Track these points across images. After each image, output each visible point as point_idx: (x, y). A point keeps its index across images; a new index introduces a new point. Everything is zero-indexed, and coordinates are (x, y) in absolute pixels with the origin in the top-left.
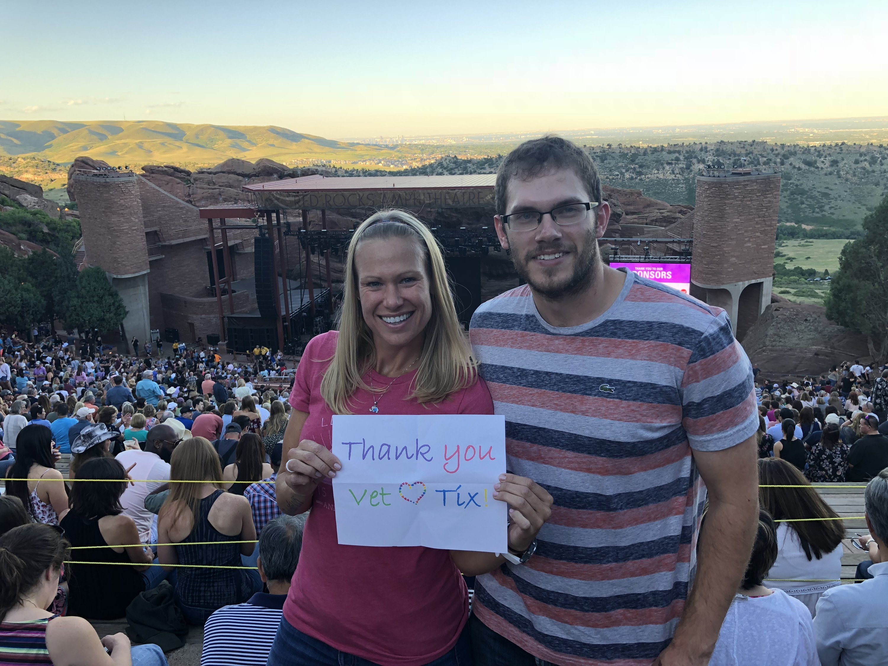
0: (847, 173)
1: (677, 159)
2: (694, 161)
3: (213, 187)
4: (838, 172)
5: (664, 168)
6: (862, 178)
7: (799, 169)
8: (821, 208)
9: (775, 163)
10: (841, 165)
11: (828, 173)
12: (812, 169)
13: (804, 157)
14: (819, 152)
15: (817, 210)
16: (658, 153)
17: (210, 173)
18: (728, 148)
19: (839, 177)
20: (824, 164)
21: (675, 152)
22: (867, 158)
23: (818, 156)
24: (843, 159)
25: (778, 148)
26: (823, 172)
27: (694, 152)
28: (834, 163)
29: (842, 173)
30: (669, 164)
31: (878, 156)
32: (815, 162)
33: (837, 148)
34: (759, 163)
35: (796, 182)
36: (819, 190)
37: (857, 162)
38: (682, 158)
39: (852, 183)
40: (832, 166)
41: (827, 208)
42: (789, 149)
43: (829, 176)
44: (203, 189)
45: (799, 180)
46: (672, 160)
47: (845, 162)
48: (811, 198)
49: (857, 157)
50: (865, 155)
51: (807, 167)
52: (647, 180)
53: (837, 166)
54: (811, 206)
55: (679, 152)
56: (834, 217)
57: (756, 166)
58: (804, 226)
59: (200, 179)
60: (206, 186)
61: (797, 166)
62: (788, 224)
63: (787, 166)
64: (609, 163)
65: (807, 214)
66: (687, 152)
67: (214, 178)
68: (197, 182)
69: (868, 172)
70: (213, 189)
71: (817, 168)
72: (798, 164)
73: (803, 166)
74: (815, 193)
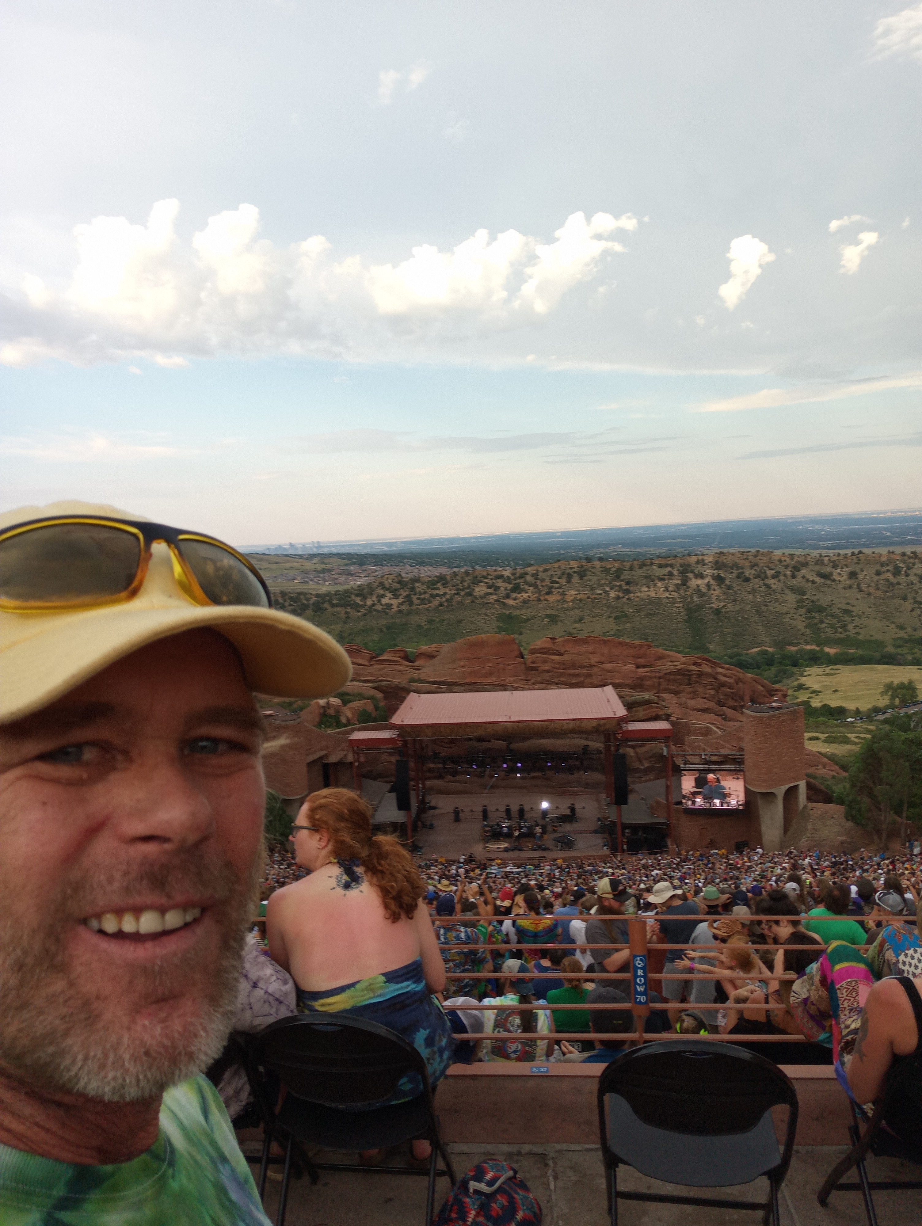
0: (869, 586)
1: (671, 574)
2: (691, 575)
4: (858, 585)
5: (655, 585)
6: (887, 592)
7: (814, 582)
8: (844, 627)
9: (785, 576)
10: (861, 577)
11: (847, 586)
12: (828, 582)
13: (817, 568)
14: (834, 562)
15: (840, 630)
16: (647, 568)
18: (729, 560)
19: (861, 591)
20: (841, 575)
21: (666, 566)
22: (889, 568)
23: (833, 567)
24: (862, 570)
25: (787, 559)
26: (841, 586)
27: (689, 565)
28: (853, 575)
29: (863, 586)
30: (661, 579)
31: (901, 565)
32: (831, 574)
33: (854, 558)
34: (766, 577)
35: (812, 598)
36: (839, 606)
37: (878, 573)
38: (675, 572)
39: (875, 598)
40: (850, 578)
41: (850, 627)
42: (799, 559)
43: (849, 590)
46: (665, 575)
47: (865, 573)
48: (831, 616)
49: (878, 567)
50: (887, 565)
51: (823, 580)
52: (637, 599)
53: (857, 578)
54: (832, 626)
55: (671, 566)
56: (860, 637)
57: (763, 580)
58: (827, 649)
61: (811, 579)
62: (808, 647)
63: (799, 579)
64: (590, 580)
65: (829, 634)
66: (681, 566)
69: (892, 584)
71: (834, 580)
72: (812, 577)
73: (818, 580)
74: (835, 610)
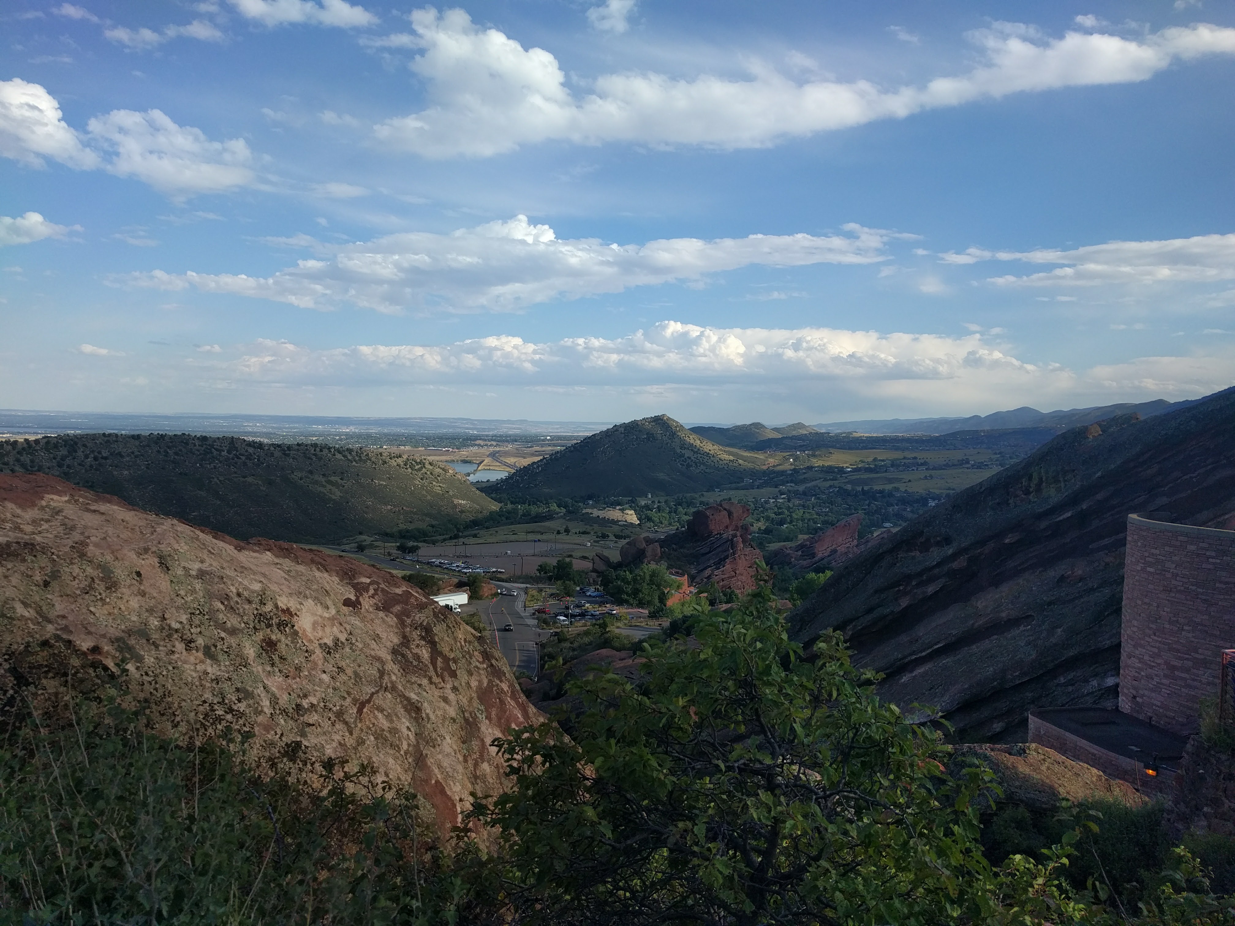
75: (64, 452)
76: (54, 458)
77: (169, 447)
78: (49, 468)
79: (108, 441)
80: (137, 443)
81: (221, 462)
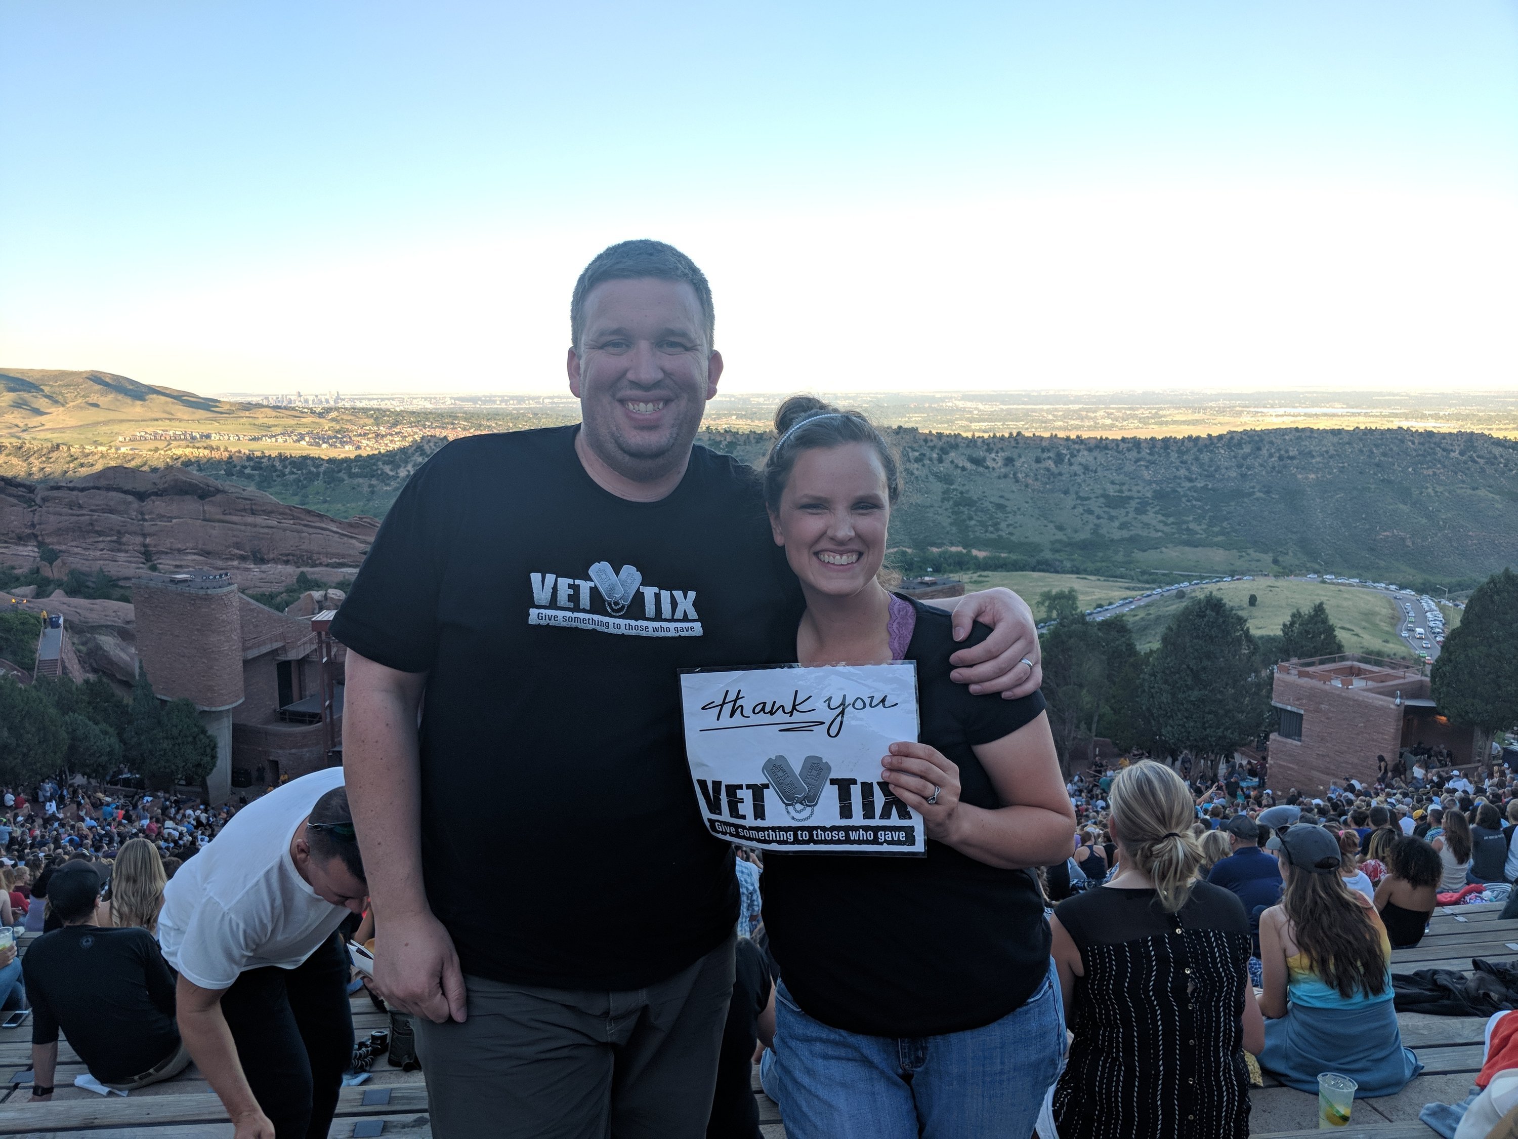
3: (78, 513)
4: (1015, 474)
6: (1047, 483)
7: (963, 469)
8: (995, 525)
9: (931, 459)
10: (1018, 464)
11: (1002, 475)
12: (981, 469)
13: (968, 452)
14: (988, 445)
15: (991, 529)
17: (72, 489)
19: (1017, 481)
20: (995, 461)
22: (1051, 454)
23: (987, 451)
24: (1020, 456)
25: (933, 438)
26: (995, 474)
28: (1009, 461)
29: (1020, 475)
31: (1064, 452)
32: (984, 459)
33: (1012, 440)
35: (960, 488)
36: (992, 500)
37: (1038, 460)
39: (1033, 490)
40: (1006, 465)
41: (1003, 525)
42: (949, 439)
43: (1004, 480)
44: (61, 515)
45: (964, 485)
47: (1023, 459)
48: (982, 511)
49: (1038, 453)
50: (1049, 451)
51: (974, 467)
53: (1013, 465)
54: (982, 524)
56: (1013, 538)
58: (975, 552)
59: (55, 498)
60: (66, 510)
61: (961, 465)
62: (954, 549)
63: (946, 464)
65: (978, 534)
67: (82, 498)
68: (47, 504)
69: (1053, 474)
70: (78, 516)
71: (987, 468)
72: (962, 462)
73: (968, 465)
74: (986, 504)
75: (1247, 449)
76: (1235, 457)
77: (1376, 446)
78: (1227, 468)
79: (1300, 438)
80: (1335, 440)
81: (1444, 467)
